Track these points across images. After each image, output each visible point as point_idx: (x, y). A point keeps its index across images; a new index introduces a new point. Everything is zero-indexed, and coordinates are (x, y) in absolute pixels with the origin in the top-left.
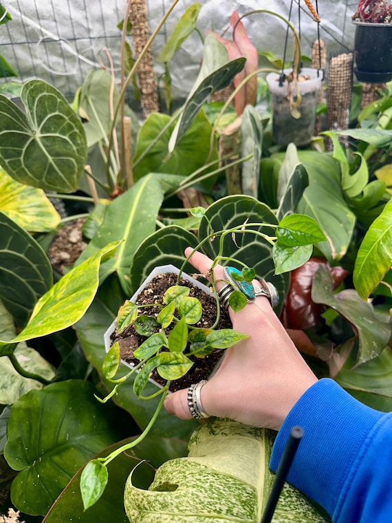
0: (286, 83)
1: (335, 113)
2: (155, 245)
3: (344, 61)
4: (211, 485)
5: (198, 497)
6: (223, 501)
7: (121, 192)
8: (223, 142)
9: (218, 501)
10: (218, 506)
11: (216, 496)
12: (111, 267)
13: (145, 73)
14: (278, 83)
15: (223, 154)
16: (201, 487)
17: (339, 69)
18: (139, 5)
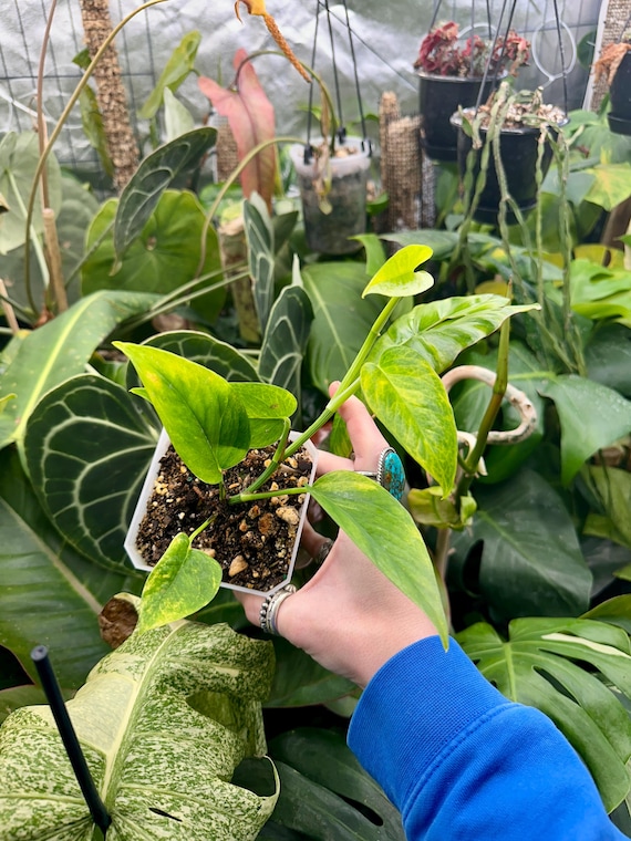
0: (313, 160)
1: (398, 204)
2: (62, 403)
3: (406, 129)
4: (40, 754)
5: (15, 770)
6: (52, 775)
7: (50, 318)
8: (225, 245)
9: (43, 776)
10: (42, 782)
11: (43, 768)
12: (7, 436)
13: (116, 134)
14: (301, 160)
15: (228, 262)
16: (25, 757)
17: (399, 140)
18: (102, 33)
